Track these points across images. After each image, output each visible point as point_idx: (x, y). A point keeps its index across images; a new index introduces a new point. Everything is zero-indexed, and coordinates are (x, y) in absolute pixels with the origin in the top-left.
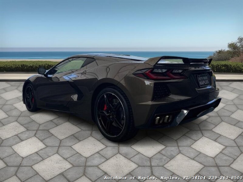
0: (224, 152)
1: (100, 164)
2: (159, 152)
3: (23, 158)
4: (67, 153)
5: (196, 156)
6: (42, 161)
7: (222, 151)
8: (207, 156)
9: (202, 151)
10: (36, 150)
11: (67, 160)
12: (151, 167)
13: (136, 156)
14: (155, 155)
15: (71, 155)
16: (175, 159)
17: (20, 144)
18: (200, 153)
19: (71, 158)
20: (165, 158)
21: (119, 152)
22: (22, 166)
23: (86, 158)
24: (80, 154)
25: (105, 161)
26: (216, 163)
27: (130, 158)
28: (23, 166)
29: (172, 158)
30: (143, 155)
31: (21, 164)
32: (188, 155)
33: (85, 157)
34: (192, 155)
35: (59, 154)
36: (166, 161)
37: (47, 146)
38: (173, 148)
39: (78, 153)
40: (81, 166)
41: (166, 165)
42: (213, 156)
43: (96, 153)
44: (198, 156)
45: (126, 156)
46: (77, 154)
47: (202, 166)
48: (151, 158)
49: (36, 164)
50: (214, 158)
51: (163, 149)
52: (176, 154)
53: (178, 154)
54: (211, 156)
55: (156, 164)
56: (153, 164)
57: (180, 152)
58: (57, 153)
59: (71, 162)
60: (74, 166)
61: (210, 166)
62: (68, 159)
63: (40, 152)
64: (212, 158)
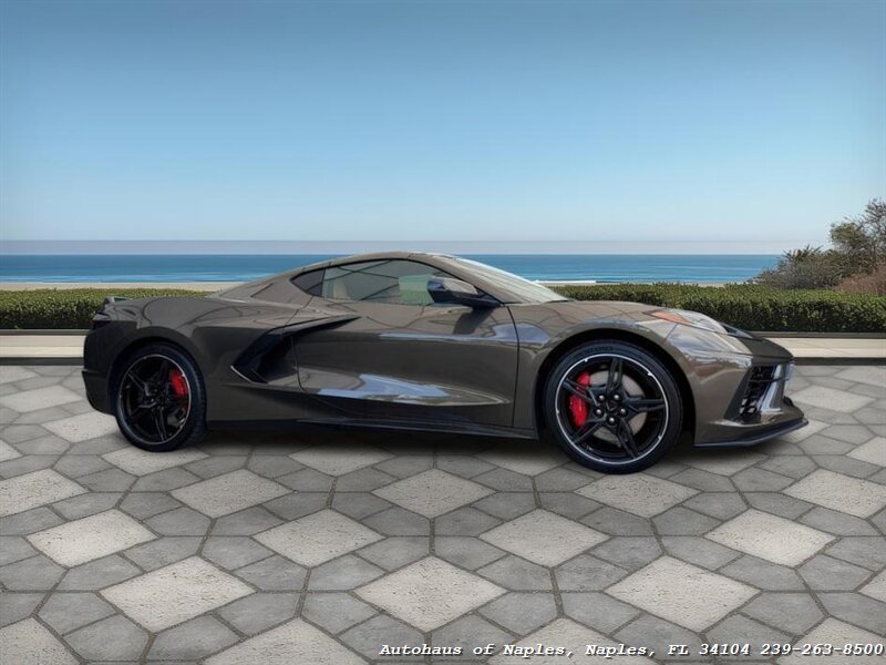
0: (831, 551)
1: (361, 586)
2: (586, 553)
3: (67, 569)
4: (234, 554)
5: (729, 564)
6: (139, 578)
7: (825, 548)
8: (770, 564)
9: (749, 550)
10: (119, 546)
11: (235, 576)
12: (557, 593)
13: (497, 563)
14: (571, 559)
15: (250, 560)
16: (647, 570)
17: (58, 530)
18: (743, 554)
19: (252, 569)
20: (609, 567)
21: (432, 553)
22: (60, 592)
23: (309, 569)
24: (286, 558)
25: (381, 577)
26: (805, 583)
27: (476, 570)
28: (64, 592)
29: (635, 568)
30: (524, 559)
31: (57, 585)
32: (697, 561)
33: (305, 567)
34: (713, 561)
35: (203, 558)
36: (614, 579)
37: (161, 536)
38: (638, 542)
39: (276, 554)
40: (286, 592)
41: (615, 587)
42: (793, 563)
43: (347, 554)
44: (733, 563)
45: (458, 563)
46: (274, 558)
47: (750, 592)
48: (554, 568)
49: (113, 585)
50: (796, 569)
51: (600, 545)
52: (650, 558)
53: (657, 559)
54: (786, 564)
55: (574, 587)
56: (561, 587)
57: (664, 552)
58: (199, 553)
59: (252, 580)
60: (258, 590)
61: (781, 592)
62: (237, 573)
63: (134, 550)
64: (791, 568)
